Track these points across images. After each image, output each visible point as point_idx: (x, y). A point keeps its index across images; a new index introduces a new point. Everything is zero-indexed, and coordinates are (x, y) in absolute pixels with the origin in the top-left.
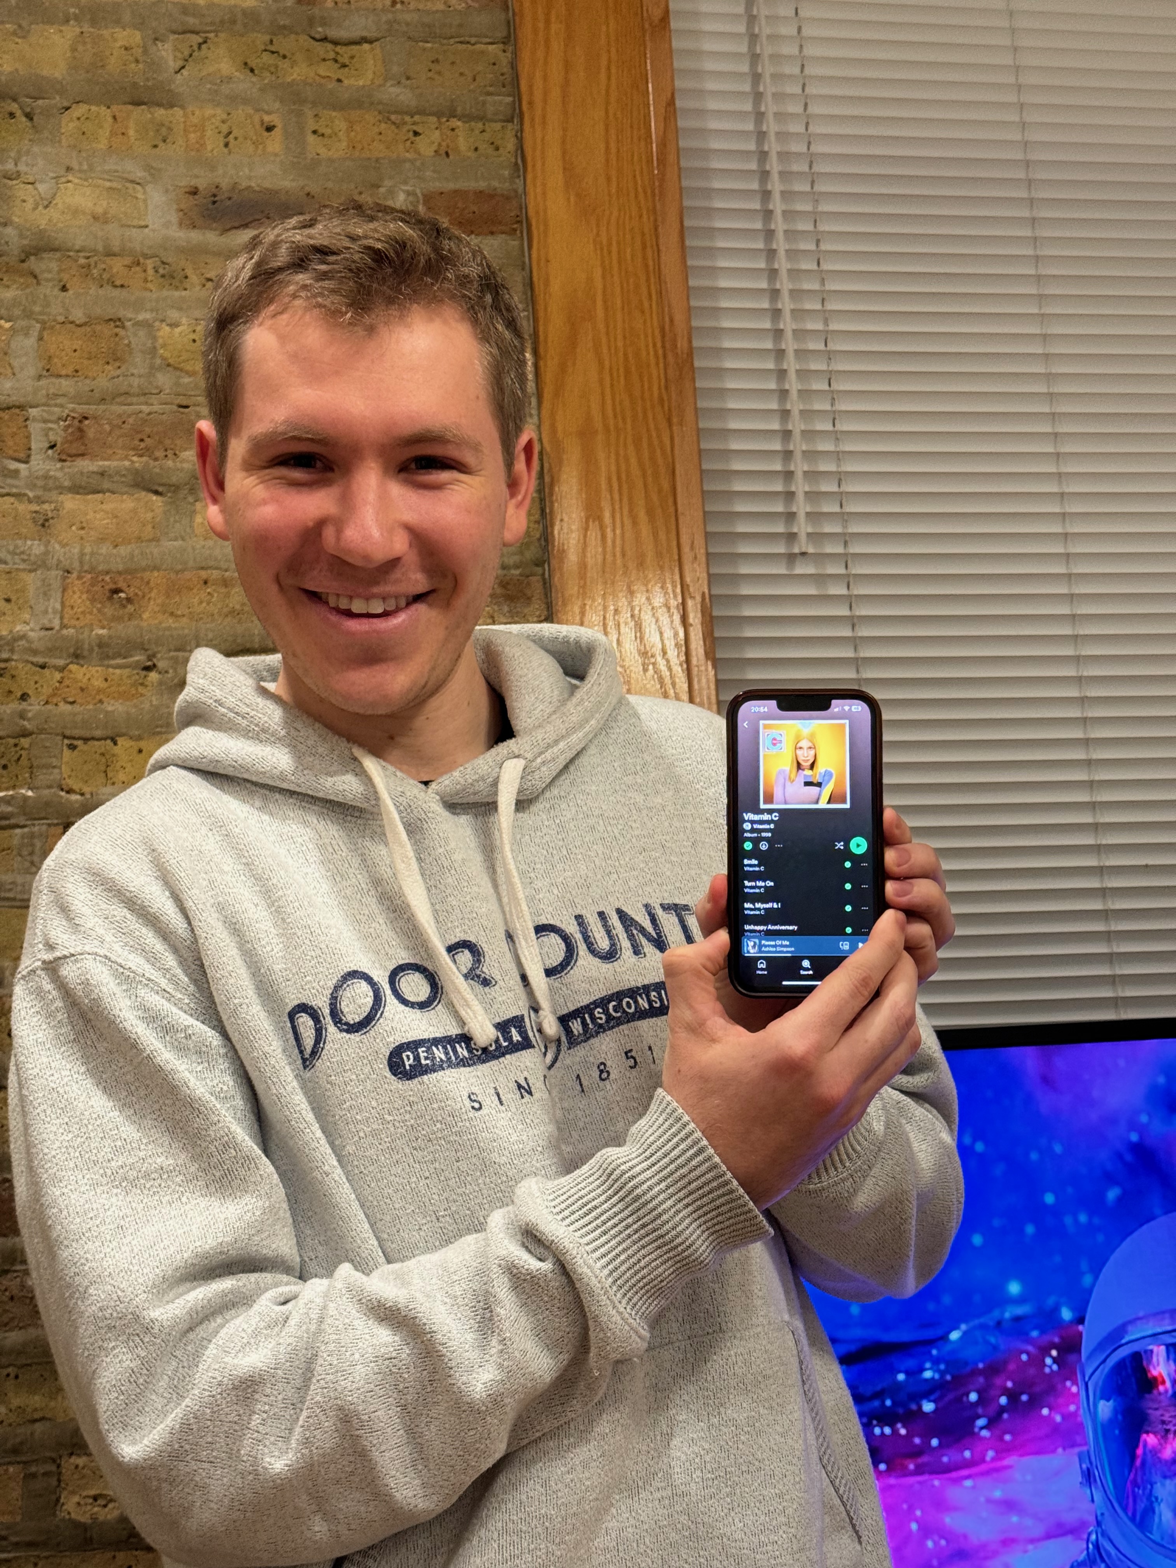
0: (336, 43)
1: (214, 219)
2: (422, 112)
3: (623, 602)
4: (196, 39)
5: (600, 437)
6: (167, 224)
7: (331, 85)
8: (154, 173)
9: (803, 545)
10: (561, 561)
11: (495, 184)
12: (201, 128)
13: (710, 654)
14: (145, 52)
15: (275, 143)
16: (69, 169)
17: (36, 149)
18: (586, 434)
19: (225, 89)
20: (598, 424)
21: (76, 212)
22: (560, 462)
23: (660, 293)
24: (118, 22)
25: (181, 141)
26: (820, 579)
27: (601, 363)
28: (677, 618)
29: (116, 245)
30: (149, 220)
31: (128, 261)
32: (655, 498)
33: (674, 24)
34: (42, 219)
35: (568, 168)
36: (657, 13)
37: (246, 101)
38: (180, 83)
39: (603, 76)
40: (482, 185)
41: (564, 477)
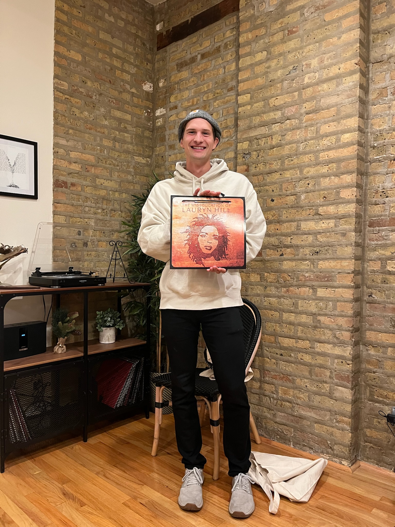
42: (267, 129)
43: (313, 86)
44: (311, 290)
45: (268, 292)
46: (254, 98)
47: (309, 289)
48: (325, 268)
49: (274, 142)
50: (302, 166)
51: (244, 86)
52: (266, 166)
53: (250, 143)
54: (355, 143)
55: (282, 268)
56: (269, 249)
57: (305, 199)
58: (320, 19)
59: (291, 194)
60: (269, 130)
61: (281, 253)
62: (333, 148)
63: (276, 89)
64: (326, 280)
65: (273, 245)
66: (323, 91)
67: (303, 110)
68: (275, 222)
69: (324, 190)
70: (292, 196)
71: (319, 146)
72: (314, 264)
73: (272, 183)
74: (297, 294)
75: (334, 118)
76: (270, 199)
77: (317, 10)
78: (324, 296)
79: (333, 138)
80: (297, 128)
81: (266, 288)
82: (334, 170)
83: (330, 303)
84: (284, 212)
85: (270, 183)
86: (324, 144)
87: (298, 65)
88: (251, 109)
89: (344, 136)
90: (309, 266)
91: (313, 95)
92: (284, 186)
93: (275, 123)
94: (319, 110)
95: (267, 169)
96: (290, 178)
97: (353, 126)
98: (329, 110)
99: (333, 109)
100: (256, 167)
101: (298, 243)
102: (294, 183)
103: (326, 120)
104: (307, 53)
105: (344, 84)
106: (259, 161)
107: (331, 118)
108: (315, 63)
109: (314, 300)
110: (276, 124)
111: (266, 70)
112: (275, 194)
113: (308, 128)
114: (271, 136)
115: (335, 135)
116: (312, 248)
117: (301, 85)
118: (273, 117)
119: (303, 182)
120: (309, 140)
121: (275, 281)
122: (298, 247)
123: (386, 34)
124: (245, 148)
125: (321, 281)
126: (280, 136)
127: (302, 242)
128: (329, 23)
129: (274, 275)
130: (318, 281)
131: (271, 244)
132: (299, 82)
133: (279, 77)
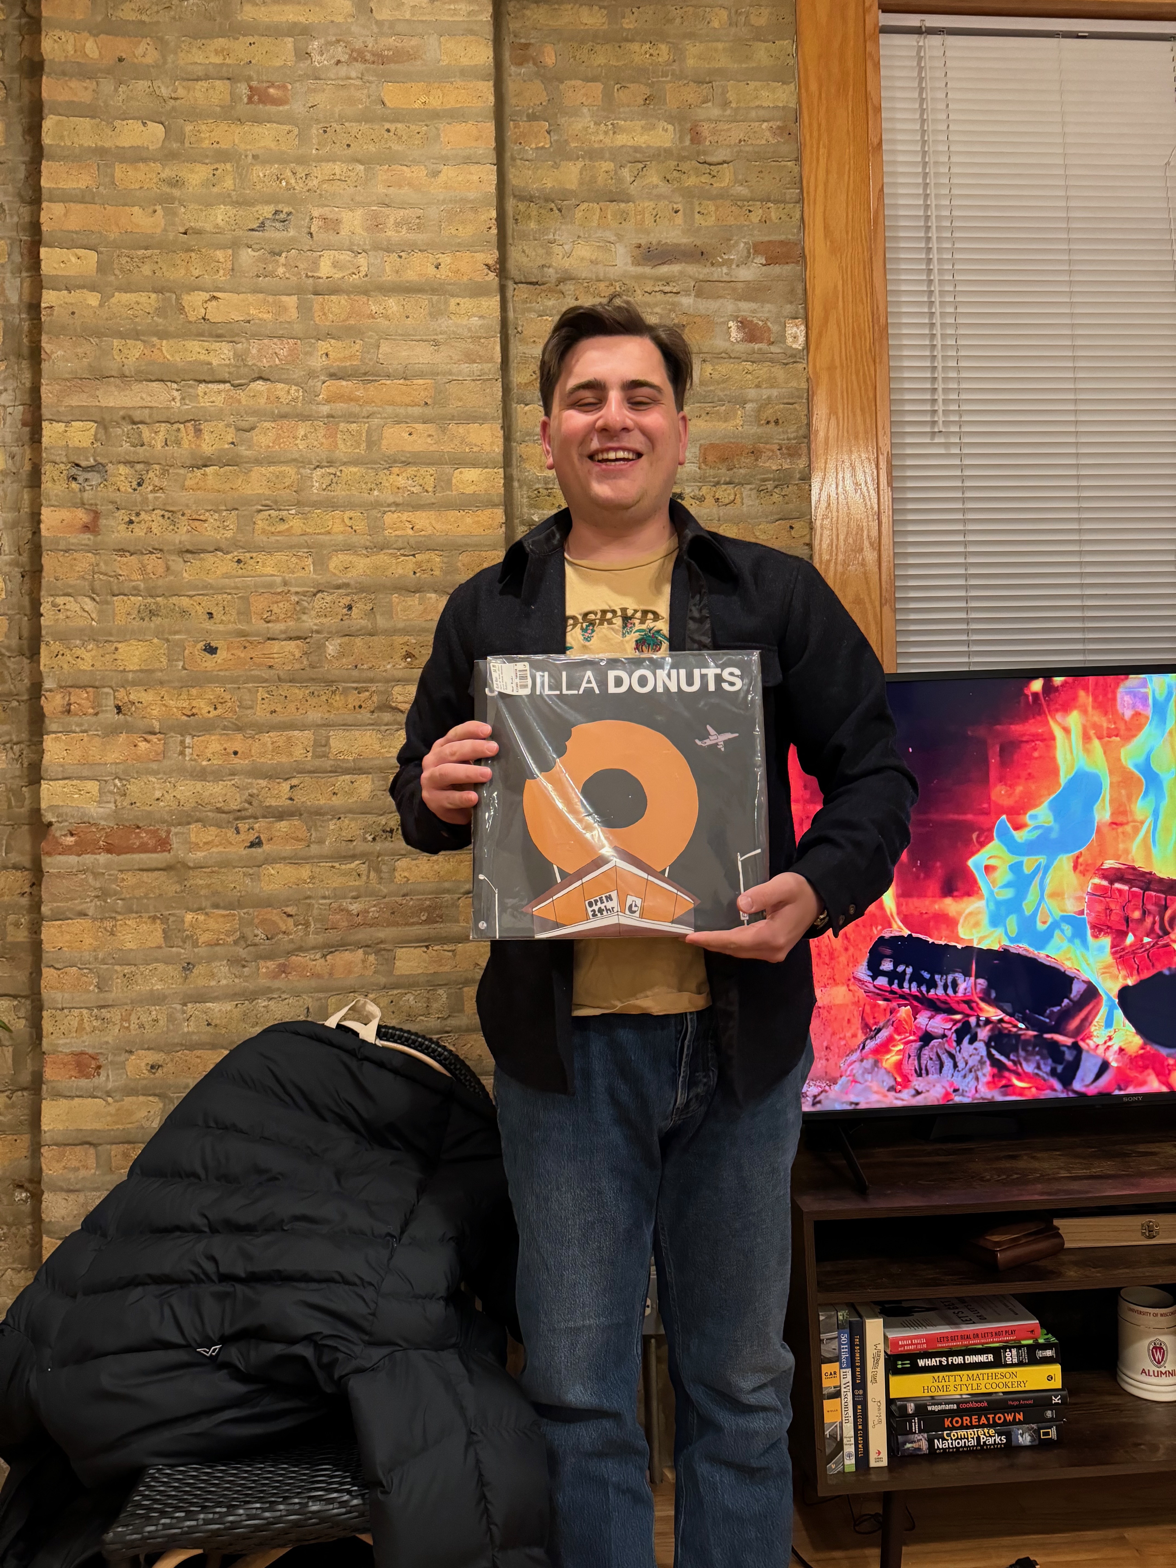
0: (710, 164)
1: (649, 260)
2: (753, 200)
3: (846, 457)
4: (641, 165)
5: (838, 371)
6: (626, 264)
7: (707, 187)
8: (620, 237)
9: (940, 427)
10: (816, 436)
11: (790, 237)
12: (642, 213)
13: (890, 484)
14: (616, 173)
15: (679, 219)
16: (579, 237)
17: (563, 227)
18: (831, 368)
19: (655, 192)
20: (837, 363)
21: (582, 259)
22: (817, 385)
23: (872, 294)
24: (602, 158)
25: (633, 220)
26: (947, 445)
27: (840, 331)
28: (874, 466)
29: (601, 276)
30: (617, 262)
31: (607, 283)
32: (865, 401)
33: (884, 147)
34: (566, 264)
35: (826, 227)
36: (876, 141)
37: (665, 198)
38: (633, 190)
39: (846, 177)
40: (783, 237)
41: (819, 392)
42: (176, 394)
43: (352, 292)
44: (372, 958)
45: (201, 982)
46: (117, 272)
47: (365, 953)
48: (420, 880)
49: (208, 446)
50: (322, 546)
51: (65, 215)
52: (174, 523)
53: (101, 431)
54: (496, 500)
55: (257, 891)
56: (199, 825)
57: (342, 654)
58: (366, 91)
59: (285, 632)
60: (183, 399)
61: (252, 837)
62: (431, 506)
63: (209, 265)
64: (424, 918)
65: (219, 810)
66: (387, 318)
67: (317, 362)
68: (225, 728)
69: (405, 632)
70: (293, 643)
71: (379, 490)
72: (378, 871)
73: (205, 587)
74: (319, 976)
75: (428, 411)
76: (201, 645)
77: (356, 60)
78: (420, 971)
79: (428, 475)
80: (297, 416)
81: (188, 967)
82: (437, 572)
83: (441, 992)
84: (261, 693)
85: (196, 588)
86: (398, 485)
87: (291, 209)
88: (101, 305)
89: (461, 473)
90: (364, 878)
91: (352, 322)
92: (259, 604)
93: (210, 378)
94: (373, 375)
95: (182, 535)
96: (278, 580)
97: (487, 448)
98: (408, 382)
99: (421, 382)
100: (131, 522)
101: (322, 802)
102: (295, 598)
103: (402, 411)
104: (324, 181)
105: (452, 316)
106: (145, 501)
107: (416, 411)
108: (356, 222)
109: (384, 988)
110: (210, 385)
111: (167, 189)
112: (221, 627)
113: (338, 424)
114: (196, 422)
115: (433, 464)
116: (371, 818)
117: (307, 276)
118: (202, 357)
119: (329, 599)
120: (345, 464)
121: (230, 940)
122: (320, 814)
123: (552, 210)
124: (77, 444)
125: (407, 924)
126: (232, 430)
127: (334, 798)
128: (398, 116)
129: (224, 916)
130: (397, 924)
131: (209, 807)
132: (301, 266)
133: (217, 226)
